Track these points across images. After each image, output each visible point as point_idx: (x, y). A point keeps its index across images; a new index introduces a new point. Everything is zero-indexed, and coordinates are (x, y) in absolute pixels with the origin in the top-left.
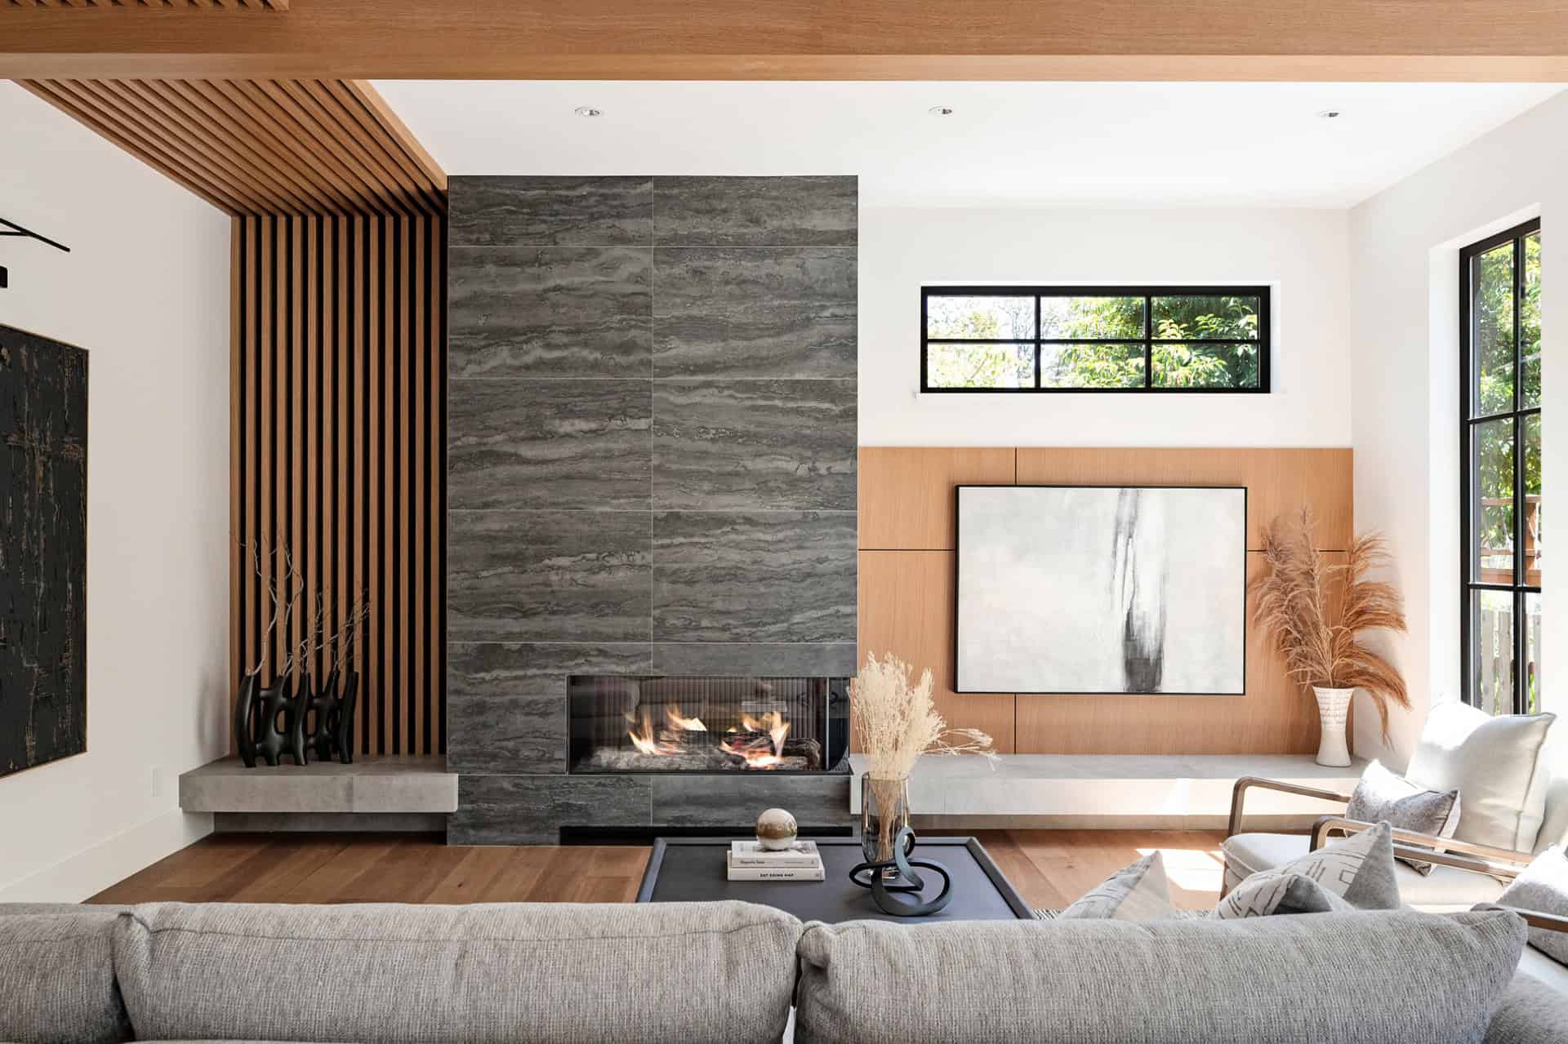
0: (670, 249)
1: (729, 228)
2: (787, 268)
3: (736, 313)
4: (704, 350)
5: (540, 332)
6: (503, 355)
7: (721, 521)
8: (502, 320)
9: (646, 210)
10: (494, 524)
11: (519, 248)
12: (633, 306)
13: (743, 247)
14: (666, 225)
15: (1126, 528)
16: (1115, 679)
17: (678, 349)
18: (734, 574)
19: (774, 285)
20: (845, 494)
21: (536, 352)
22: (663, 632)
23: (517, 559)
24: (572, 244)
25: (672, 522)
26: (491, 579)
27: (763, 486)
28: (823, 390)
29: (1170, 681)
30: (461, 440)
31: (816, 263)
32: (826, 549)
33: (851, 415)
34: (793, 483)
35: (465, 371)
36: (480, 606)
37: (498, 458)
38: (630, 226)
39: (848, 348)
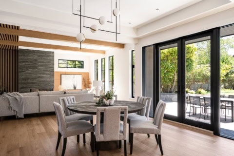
0: (39, 56)
1: (44, 55)
2: (49, 58)
3: (45, 61)
4: (42, 64)
5: (27, 62)
6: (24, 63)
7: (43, 77)
8: (24, 60)
9: (37, 53)
10: (23, 77)
11: (26, 55)
12: (36, 60)
13: (45, 56)
14: (39, 54)
15: (74, 78)
16: (73, 88)
17: (39, 64)
18: (44, 81)
19: (48, 59)
20: (53, 75)
21: (27, 63)
22: (38, 85)
23: (25, 80)
24: (30, 55)
25: (39, 77)
26: (23, 81)
27: (47, 74)
28: (52, 67)
29: (77, 88)
30: (20, 70)
31: (51, 58)
32: (52, 79)
33: (54, 69)
34: (49, 74)
35: (20, 64)
36: (22, 83)
37: (23, 72)
38: (35, 54)
39: (53, 64)
